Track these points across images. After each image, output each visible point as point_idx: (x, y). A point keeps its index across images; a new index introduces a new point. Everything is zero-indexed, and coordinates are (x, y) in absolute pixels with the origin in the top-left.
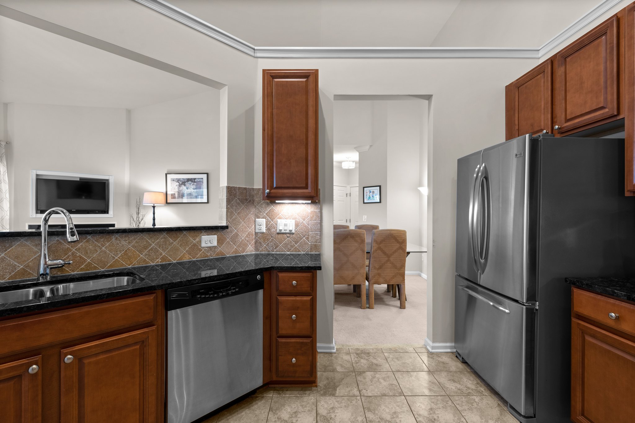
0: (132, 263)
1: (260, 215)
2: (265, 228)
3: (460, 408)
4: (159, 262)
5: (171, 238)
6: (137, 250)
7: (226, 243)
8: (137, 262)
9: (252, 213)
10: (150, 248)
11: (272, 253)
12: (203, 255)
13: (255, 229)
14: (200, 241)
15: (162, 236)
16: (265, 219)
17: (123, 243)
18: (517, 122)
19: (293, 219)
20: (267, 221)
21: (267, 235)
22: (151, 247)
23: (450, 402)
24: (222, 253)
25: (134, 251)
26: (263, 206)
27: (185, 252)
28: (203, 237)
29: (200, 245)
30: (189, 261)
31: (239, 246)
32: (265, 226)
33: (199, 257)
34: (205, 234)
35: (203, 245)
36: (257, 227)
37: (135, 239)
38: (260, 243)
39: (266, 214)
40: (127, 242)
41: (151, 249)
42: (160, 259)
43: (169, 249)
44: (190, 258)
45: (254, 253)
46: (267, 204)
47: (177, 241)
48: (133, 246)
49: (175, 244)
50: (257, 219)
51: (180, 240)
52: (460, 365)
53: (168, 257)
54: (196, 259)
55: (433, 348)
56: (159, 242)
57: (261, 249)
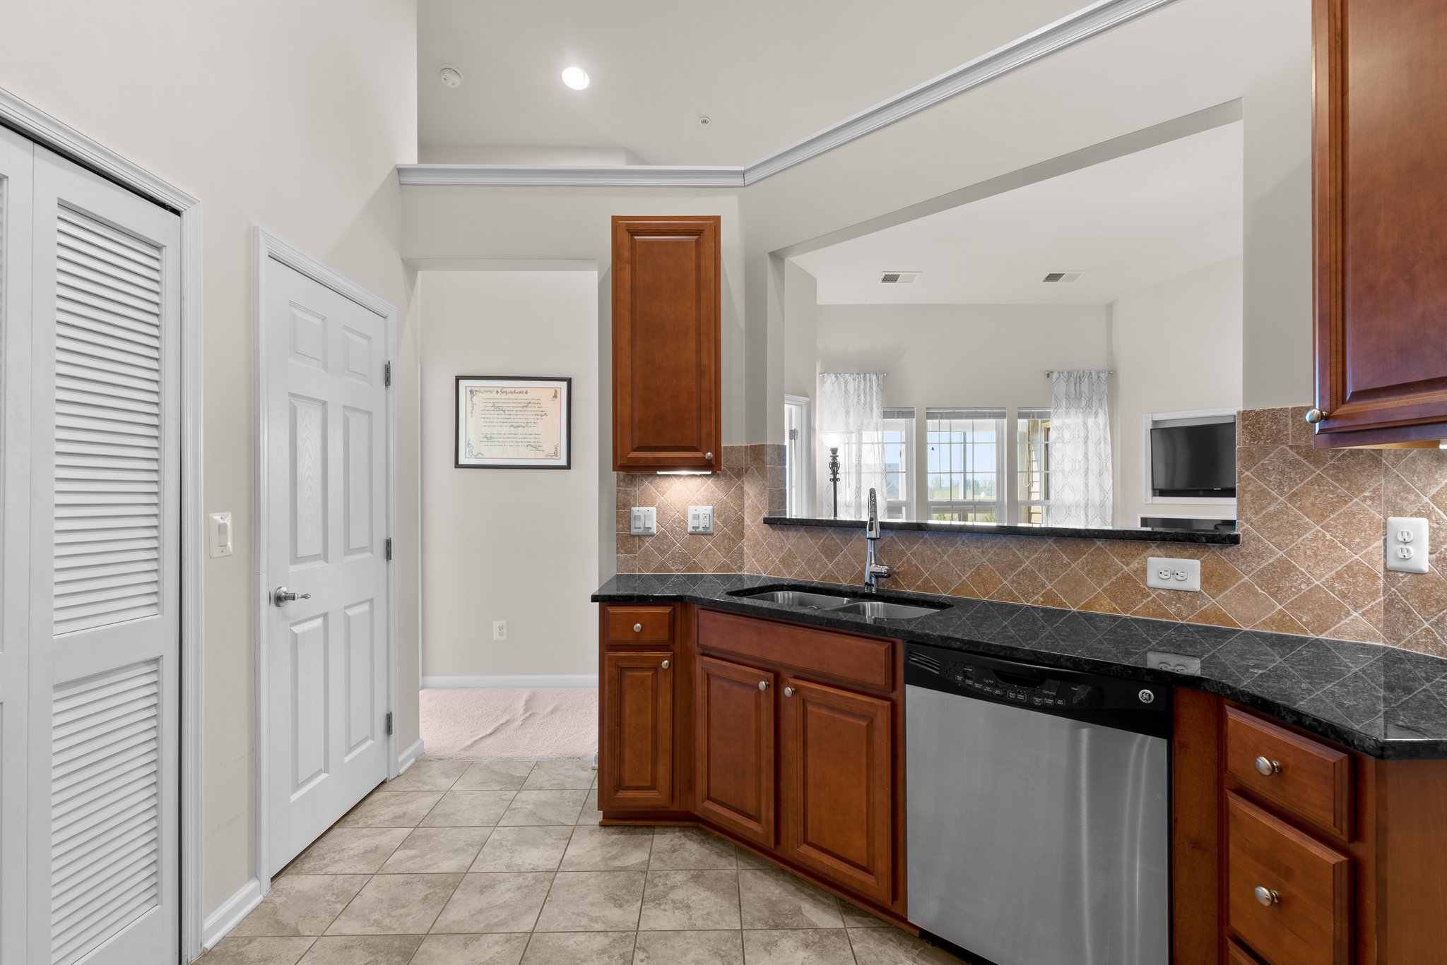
0: (989, 593)
1: (1405, 504)
2: (1426, 556)
4: (1039, 603)
5: (1065, 553)
6: (997, 570)
7: (1238, 589)
8: (997, 592)
9: (1367, 494)
10: (1020, 569)
12: (1154, 610)
13: (1385, 557)
14: (1144, 571)
15: (1046, 545)
16: (1429, 517)
17: (975, 552)
20: (1436, 526)
21: (1438, 583)
22: (1022, 567)
24: (1222, 617)
25: (991, 570)
26: (1420, 467)
27: (1100, 590)
28: (1150, 559)
29: (1145, 581)
30: (1111, 617)
31: (1292, 606)
32: (1426, 548)
33: (1138, 611)
34: (1159, 553)
35: (1153, 580)
36: (1394, 548)
37: (992, 547)
38: (1407, 611)
39: (1433, 498)
40: (980, 550)
41: (1023, 572)
42: (1042, 596)
43: (1060, 577)
44: (1114, 609)
45: (1381, 644)
46: (1438, 460)
47: (1079, 561)
48: (990, 560)
49: (1074, 568)
50: (1391, 519)
51: (1086, 559)
53: (1057, 596)
54: (1131, 614)
56: (1038, 558)
57: (1408, 636)
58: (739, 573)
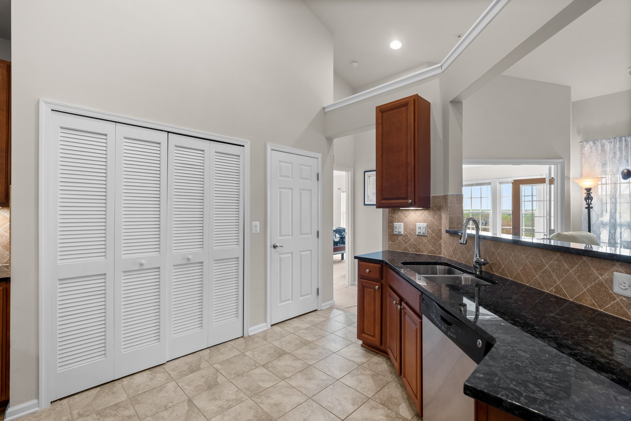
0: (530, 282)
4: (553, 292)
5: (566, 262)
6: (533, 268)
8: (533, 282)
12: (618, 310)
14: (612, 281)
15: (556, 256)
17: (524, 256)
22: (545, 268)
27: (585, 290)
28: (615, 273)
29: (612, 288)
30: (592, 309)
33: (606, 309)
34: (621, 270)
35: (617, 289)
37: (531, 254)
40: (525, 255)
41: (545, 272)
42: (554, 288)
43: (564, 278)
44: (593, 304)
47: (573, 269)
48: (530, 262)
49: (571, 273)
51: (577, 268)
53: (562, 289)
54: (604, 310)
56: (552, 264)
58: (439, 255)
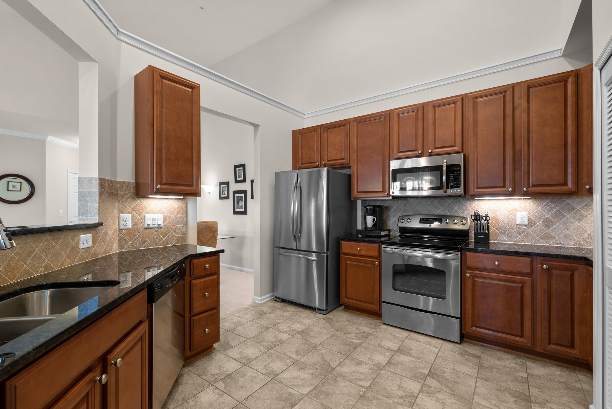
0: (16, 277)
1: (125, 210)
2: (131, 224)
3: (299, 320)
4: (43, 272)
5: (53, 240)
6: (21, 259)
7: (98, 243)
8: (20, 274)
9: (116, 208)
10: (33, 255)
11: (139, 249)
12: (81, 259)
13: (119, 226)
14: (79, 242)
15: (45, 237)
16: (131, 214)
18: (300, 154)
19: (161, 213)
20: (133, 216)
21: (134, 230)
22: (34, 253)
23: (293, 320)
24: (95, 254)
25: (18, 260)
26: (129, 200)
27: (65, 256)
28: (80, 236)
29: (79, 246)
30: (69, 267)
31: (107, 245)
32: (131, 222)
33: (77, 261)
34: (83, 233)
35: (82, 246)
36: (122, 223)
38: (126, 240)
39: (132, 209)
41: (36, 256)
42: (43, 268)
43: (51, 254)
44: (70, 263)
45: (118, 251)
46: (133, 199)
47: (58, 243)
48: (17, 254)
49: (57, 247)
50: (121, 215)
51: (61, 241)
52: (282, 304)
53: (50, 265)
54: (75, 263)
55: (261, 300)
56: (42, 246)
57: (126, 246)
